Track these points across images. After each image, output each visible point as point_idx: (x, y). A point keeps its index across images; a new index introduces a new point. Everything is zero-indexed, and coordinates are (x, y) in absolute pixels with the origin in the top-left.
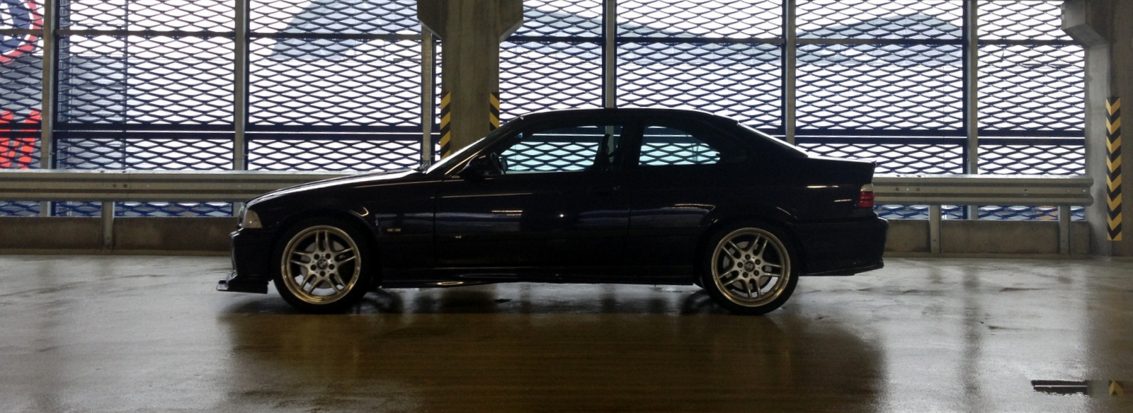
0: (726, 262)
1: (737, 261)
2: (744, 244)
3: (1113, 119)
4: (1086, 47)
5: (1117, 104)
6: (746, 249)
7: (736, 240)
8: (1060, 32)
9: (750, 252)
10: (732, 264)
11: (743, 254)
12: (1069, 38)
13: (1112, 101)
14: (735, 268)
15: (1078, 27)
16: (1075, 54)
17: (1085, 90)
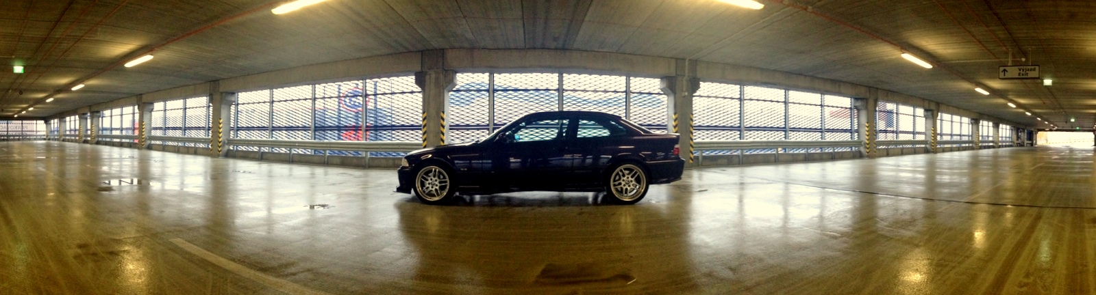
0: (617, 178)
1: (622, 178)
2: (627, 172)
3: (675, 120)
4: (668, 96)
5: (677, 116)
6: (628, 174)
7: (625, 169)
8: (660, 90)
9: (630, 176)
10: (620, 179)
11: (627, 176)
12: (662, 93)
13: (675, 114)
14: (621, 181)
15: (664, 88)
16: (664, 98)
17: (667, 111)
